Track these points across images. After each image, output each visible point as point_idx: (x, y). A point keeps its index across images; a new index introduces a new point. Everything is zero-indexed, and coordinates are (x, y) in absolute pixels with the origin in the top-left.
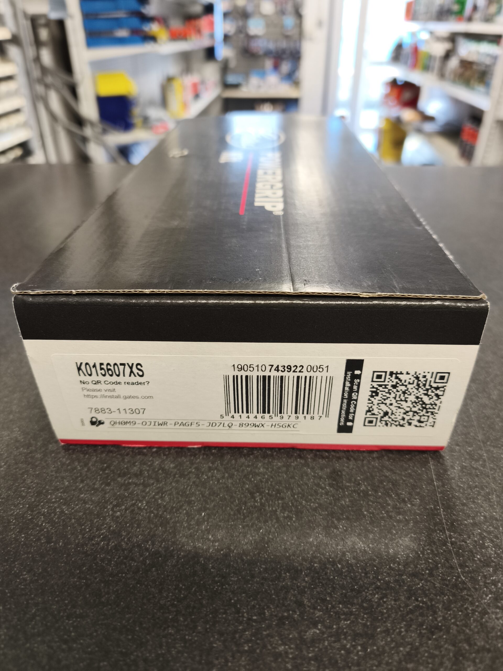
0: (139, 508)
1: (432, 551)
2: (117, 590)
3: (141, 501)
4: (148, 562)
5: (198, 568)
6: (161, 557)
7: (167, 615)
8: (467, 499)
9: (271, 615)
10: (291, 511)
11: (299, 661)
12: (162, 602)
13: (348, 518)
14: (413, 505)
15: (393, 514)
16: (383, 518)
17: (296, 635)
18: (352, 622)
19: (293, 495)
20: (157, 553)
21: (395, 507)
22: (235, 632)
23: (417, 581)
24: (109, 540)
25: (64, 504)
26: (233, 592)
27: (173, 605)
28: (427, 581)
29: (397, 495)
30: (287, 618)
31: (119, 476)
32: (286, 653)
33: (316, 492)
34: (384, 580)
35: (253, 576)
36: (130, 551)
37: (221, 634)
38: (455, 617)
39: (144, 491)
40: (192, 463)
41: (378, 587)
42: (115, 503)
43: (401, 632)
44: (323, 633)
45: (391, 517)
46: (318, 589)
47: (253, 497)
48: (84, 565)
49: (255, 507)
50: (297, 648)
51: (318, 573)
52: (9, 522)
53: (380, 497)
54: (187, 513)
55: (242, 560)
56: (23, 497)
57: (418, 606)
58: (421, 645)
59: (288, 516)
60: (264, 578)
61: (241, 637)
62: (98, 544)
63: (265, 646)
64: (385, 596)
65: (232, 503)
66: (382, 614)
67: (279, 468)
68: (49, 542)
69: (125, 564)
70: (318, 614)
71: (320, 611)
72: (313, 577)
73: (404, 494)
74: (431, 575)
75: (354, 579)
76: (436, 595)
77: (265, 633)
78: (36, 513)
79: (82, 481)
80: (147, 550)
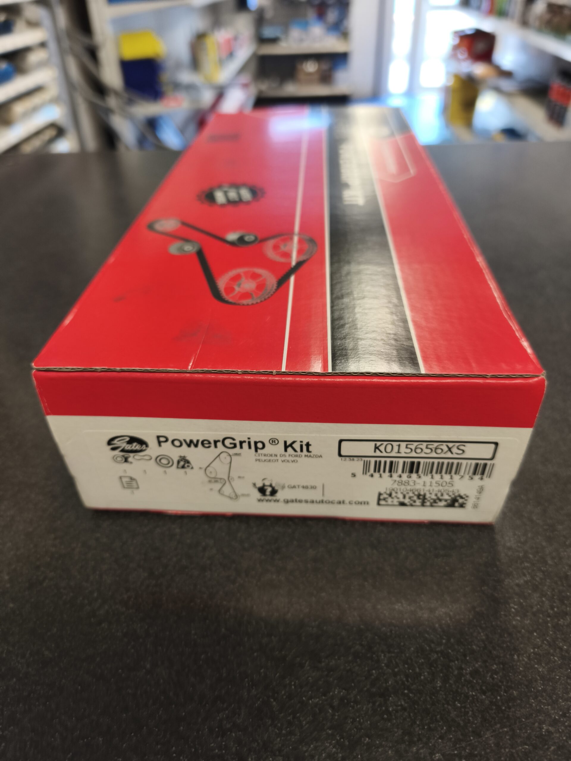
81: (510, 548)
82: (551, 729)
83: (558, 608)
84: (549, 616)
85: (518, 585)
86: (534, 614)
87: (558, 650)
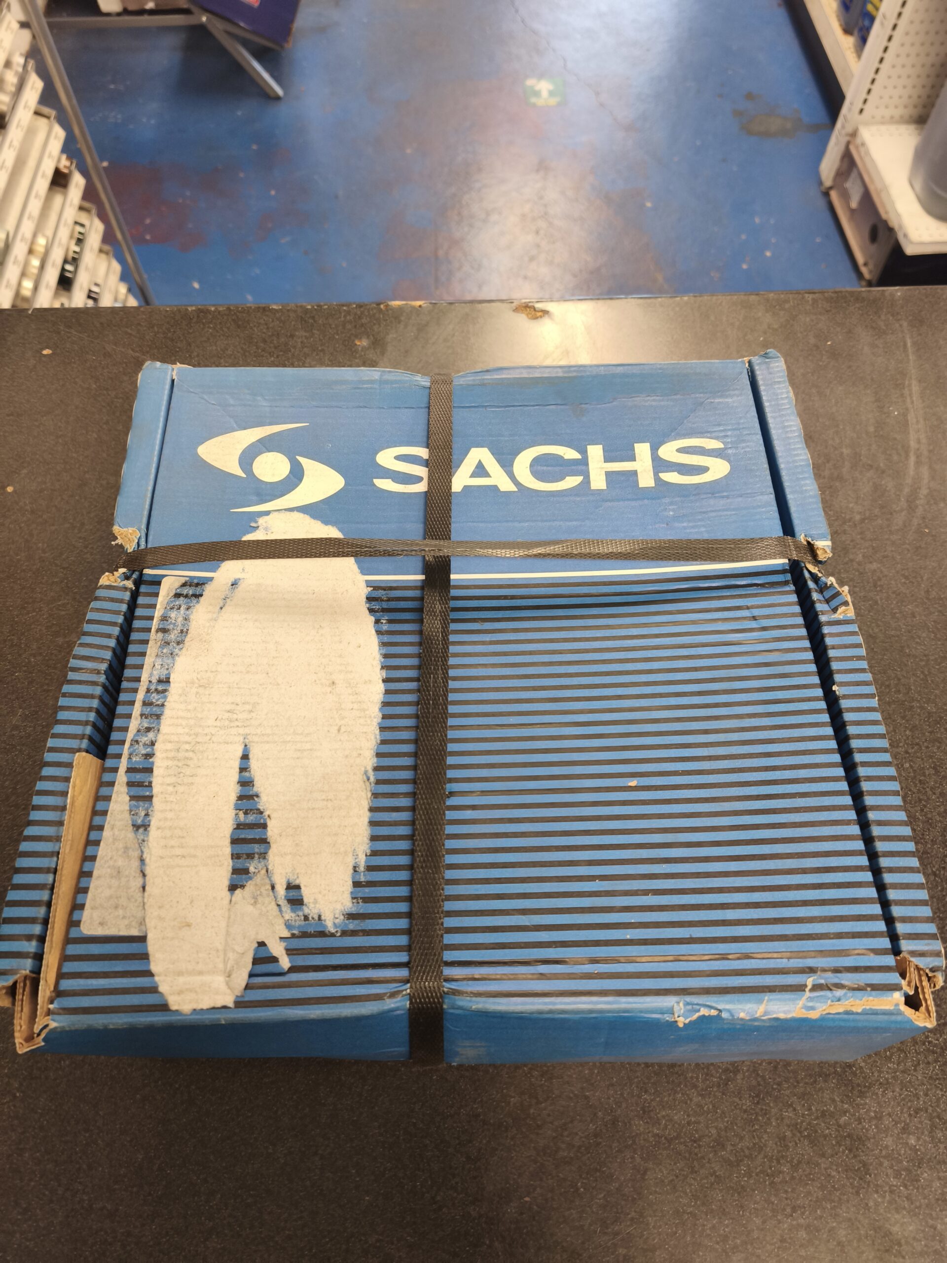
2: (711, 1102)
5: (759, 1079)
6: (731, 1072)
7: (750, 1116)
9: (816, 1110)
12: (744, 1107)
17: (835, 1122)
18: (868, 1110)
22: (797, 1124)
23: (906, 1076)
26: (788, 1096)
27: (752, 1109)
28: (913, 1075)
32: (830, 1134)
34: (884, 1077)
37: (789, 1126)
38: (931, 1101)
41: (881, 1084)
44: (850, 1119)
46: (843, 1088)
48: (680, 1083)
51: (840, 1076)
58: (910, 1121)
61: (801, 1127)
69: (708, 1080)
70: (846, 1106)
71: (846, 1104)
72: (838, 1079)
75: (864, 1078)
76: (919, 1085)
81: (745, 1111)
83: (774, 1166)
84: (768, 1176)
86: (757, 1175)
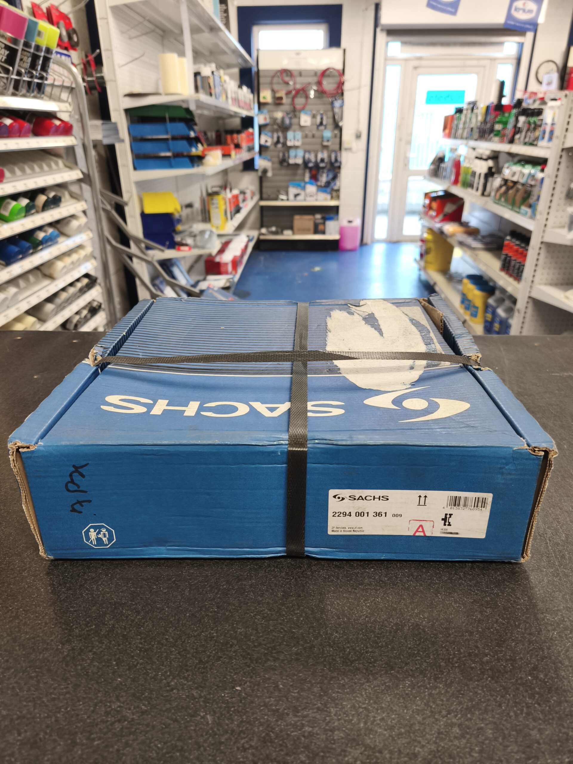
0: (378, 602)
1: (538, 623)
3: (377, 598)
4: (394, 628)
8: (553, 597)
10: (459, 604)
11: (483, 670)
13: (490, 607)
14: (524, 601)
15: (514, 605)
16: (509, 607)
19: (459, 595)
20: (396, 624)
21: (515, 601)
24: (370, 617)
25: (337, 600)
29: (515, 595)
30: (473, 652)
31: (360, 585)
33: (470, 593)
35: (450, 635)
36: (383, 623)
39: (377, 593)
40: (397, 578)
42: (364, 599)
43: (528, 659)
45: (513, 607)
47: (438, 597)
49: (440, 601)
50: (480, 665)
52: (313, 609)
53: (506, 596)
54: (404, 604)
55: (442, 627)
56: (314, 596)
57: (534, 648)
59: (459, 606)
60: (455, 635)
62: (365, 619)
63: (464, 665)
64: (518, 643)
65: (427, 599)
66: (518, 651)
67: (446, 580)
68: (339, 618)
73: (518, 595)
74: (539, 634)
77: (464, 659)
78: (324, 604)
79: (341, 588)
80: (391, 622)
82: (420, 750)
85: (411, 670)
87: (429, 708)
